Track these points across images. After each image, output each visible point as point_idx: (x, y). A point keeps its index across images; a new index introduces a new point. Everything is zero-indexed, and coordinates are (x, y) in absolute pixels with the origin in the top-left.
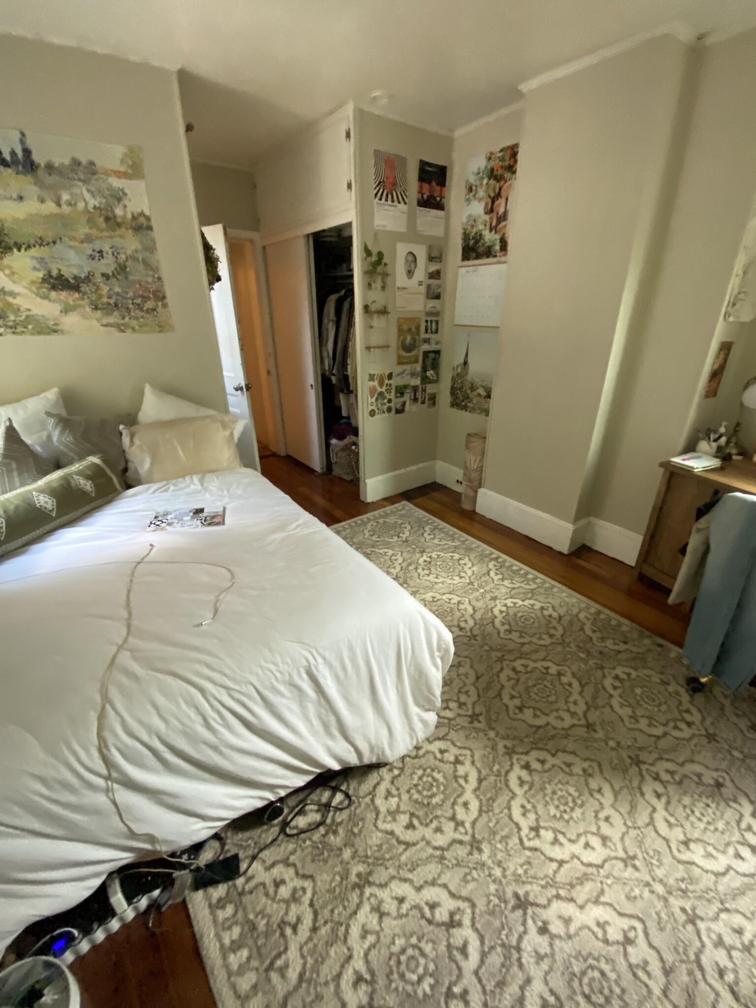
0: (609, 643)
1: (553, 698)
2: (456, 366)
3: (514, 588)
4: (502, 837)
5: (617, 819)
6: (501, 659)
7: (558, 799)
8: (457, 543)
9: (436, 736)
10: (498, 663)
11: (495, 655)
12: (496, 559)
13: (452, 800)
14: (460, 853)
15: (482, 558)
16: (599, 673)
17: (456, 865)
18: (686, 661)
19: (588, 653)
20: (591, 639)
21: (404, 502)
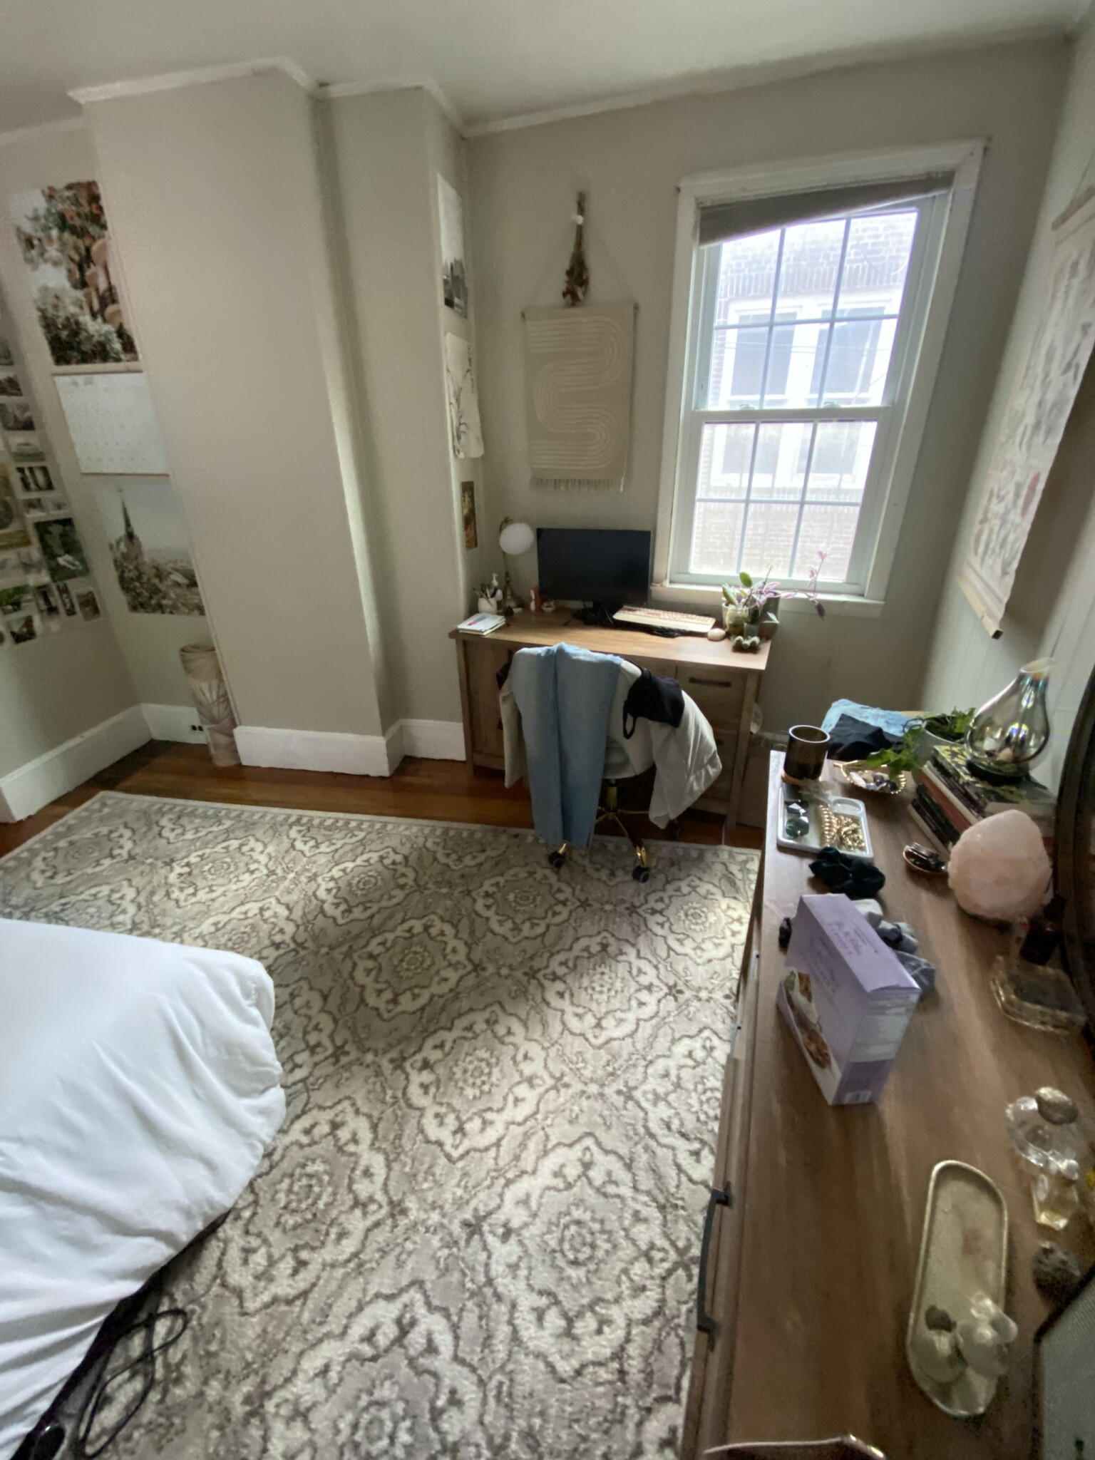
0: (468, 861)
1: (428, 962)
2: (114, 543)
3: (336, 851)
4: (426, 1173)
5: (534, 1050)
6: (348, 955)
7: (472, 1075)
8: (228, 823)
9: (292, 1116)
10: (347, 960)
11: (338, 955)
12: (298, 821)
13: (346, 1181)
14: (380, 1239)
15: (275, 828)
16: (468, 900)
17: (382, 1257)
18: (542, 841)
19: (450, 884)
20: (447, 865)
21: (102, 794)
